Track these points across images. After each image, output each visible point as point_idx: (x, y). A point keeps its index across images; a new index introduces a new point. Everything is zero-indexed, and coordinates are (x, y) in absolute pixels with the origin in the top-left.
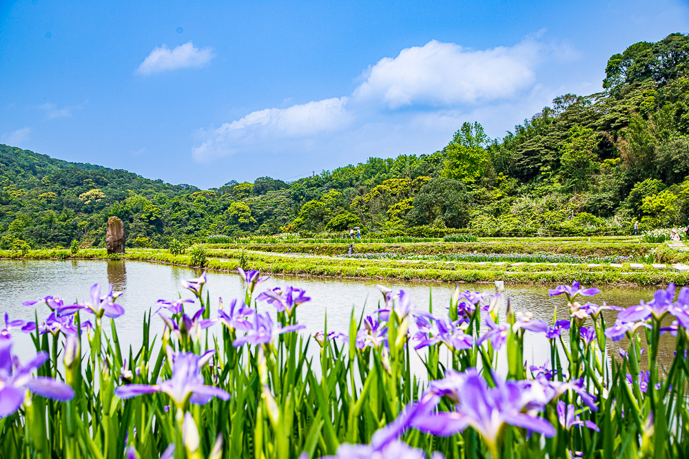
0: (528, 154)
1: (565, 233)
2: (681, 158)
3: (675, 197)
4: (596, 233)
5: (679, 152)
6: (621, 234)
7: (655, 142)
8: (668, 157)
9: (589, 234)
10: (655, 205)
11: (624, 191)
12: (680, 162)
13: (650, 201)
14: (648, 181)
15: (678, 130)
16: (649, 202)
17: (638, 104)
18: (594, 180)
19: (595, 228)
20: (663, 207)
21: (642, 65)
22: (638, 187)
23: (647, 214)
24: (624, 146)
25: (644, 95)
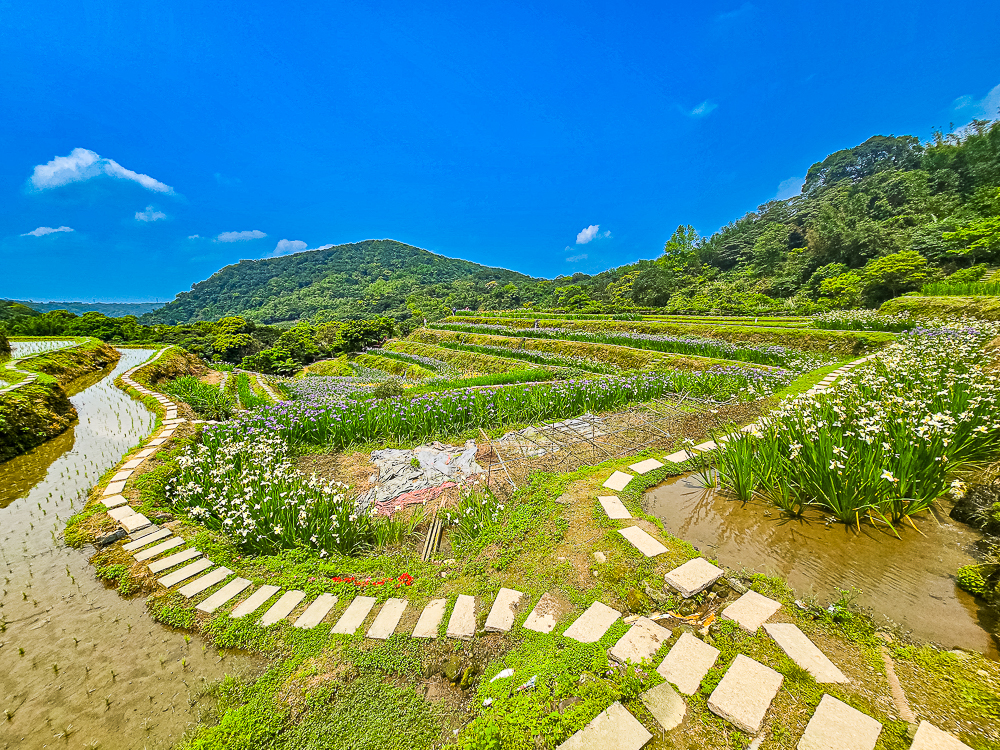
0: (730, 248)
1: (736, 312)
2: (870, 241)
3: (859, 278)
4: (767, 313)
5: (869, 236)
6: (794, 315)
7: (843, 229)
8: (855, 242)
9: (759, 314)
10: (834, 287)
11: (806, 275)
12: (868, 246)
13: (830, 283)
14: (831, 265)
15: (870, 217)
16: (827, 284)
17: (832, 200)
18: (780, 266)
19: (768, 308)
20: (844, 289)
21: (840, 167)
22: (820, 270)
23: (824, 295)
24: (812, 236)
25: (839, 191)
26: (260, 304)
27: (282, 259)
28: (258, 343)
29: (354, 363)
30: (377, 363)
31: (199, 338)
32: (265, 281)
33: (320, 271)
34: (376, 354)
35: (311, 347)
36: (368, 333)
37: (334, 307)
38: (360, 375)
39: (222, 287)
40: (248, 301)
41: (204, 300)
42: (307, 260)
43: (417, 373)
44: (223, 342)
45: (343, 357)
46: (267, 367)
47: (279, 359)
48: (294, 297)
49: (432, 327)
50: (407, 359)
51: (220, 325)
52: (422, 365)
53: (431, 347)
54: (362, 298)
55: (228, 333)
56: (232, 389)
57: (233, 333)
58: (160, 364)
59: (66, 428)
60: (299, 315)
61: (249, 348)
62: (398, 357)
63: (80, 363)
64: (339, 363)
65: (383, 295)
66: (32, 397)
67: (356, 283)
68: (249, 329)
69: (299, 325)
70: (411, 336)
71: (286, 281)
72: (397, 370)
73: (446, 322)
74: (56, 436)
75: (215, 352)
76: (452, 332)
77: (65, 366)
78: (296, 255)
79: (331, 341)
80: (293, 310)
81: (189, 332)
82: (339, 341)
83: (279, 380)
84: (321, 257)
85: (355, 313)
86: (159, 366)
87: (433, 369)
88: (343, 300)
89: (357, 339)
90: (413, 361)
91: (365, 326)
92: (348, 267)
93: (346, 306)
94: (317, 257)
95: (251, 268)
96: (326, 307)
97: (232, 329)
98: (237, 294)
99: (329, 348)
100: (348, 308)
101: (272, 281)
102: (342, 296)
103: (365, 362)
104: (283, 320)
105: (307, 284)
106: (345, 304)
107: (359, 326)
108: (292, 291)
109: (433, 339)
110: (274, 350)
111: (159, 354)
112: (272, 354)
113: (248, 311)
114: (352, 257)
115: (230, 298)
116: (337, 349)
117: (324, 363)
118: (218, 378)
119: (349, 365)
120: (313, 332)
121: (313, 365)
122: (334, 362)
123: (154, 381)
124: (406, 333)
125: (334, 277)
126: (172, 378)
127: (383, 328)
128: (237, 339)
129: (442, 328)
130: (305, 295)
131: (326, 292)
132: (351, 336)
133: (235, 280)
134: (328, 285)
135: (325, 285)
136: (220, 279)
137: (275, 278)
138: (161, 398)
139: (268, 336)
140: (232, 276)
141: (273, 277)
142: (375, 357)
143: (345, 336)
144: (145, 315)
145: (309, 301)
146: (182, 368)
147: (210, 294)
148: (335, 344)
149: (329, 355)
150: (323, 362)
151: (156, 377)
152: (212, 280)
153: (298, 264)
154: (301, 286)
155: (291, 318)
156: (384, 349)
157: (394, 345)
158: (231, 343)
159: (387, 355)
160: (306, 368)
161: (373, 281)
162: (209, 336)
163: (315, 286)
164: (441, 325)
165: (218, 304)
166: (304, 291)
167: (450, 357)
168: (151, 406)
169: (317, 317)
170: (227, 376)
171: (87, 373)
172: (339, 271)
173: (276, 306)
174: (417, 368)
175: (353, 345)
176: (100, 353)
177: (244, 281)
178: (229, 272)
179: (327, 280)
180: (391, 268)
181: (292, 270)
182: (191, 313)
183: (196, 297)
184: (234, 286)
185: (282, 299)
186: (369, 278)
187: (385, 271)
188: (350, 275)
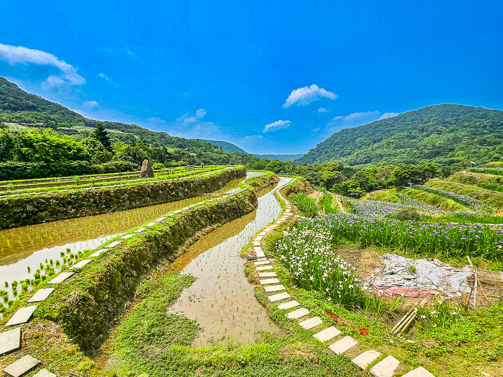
26: (349, 154)
27: (365, 126)
28: (344, 177)
29: (400, 194)
30: (418, 195)
31: (315, 173)
32: (353, 140)
33: (388, 131)
34: (419, 189)
35: (373, 181)
36: (414, 174)
37: (395, 155)
38: (403, 203)
39: (331, 145)
40: (343, 152)
41: (321, 153)
42: (380, 125)
43: (450, 206)
44: (326, 175)
45: (393, 189)
46: (345, 192)
47: (353, 187)
48: (369, 149)
49: (474, 171)
50: (444, 195)
51: (326, 166)
52: (457, 200)
53: (468, 187)
54: (417, 148)
55: (329, 170)
56: (322, 202)
57: (332, 171)
58: (292, 185)
59: (253, 210)
60: (371, 160)
61: (338, 180)
62: (436, 193)
63: (264, 183)
64: (389, 193)
65: (434, 146)
66: (245, 195)
67: (414, 138)
68: (340, 169)
69: (369, 167)
70: (451, 178)
71: (366, 140)
72: (434, 202)
73: (488, 167)
74: (249, 213)
75: (322, 181)
76: (492, 176)
77: (259, 183)
78: (374, 123)
79: (387, 178)
80: (368, 157)
81: (311, 170)
82: (392, 178)
83: (349, 200)
85: (410, 159)
86: (292, 187)
87: (466, 204)
88: (402, 150)
89: (405, 178)
90: (449, 197)
91: (412, 169)
92: (410, 127)
93: (403, 155)
94: (388, 122)
95: (348, 133)
96: (389, 155)
97: (331, 168)
98: (337, 149)
99: (385, 183)
100: (405, 155)
101: (358, 140)
102: (402, 147)
103: (409, 194)
104: (361, 163)
105: (379, 141)
106: (404, 153)
107: (408, 168)
108: (368, 145)
109: (472, 181)
110: (351, 182)
111: (294, 180)
112: (349, 184)
113: (342, 158)
114: (413, 120)
115: (334, 151)
116: (391, 184)
117: (381, 192)
118: (316, 195)
119: (397, 195)
120: (376, 172)
121: (372, 193)
122: (387, 192)
123: (288, 194)
124: (447, 174)
125: (398, 135)
126: (296, 193)
127: (427, 170)
128: (333, 174)
129: (482, 172)
130: (377, 148)
131: (391, 145)
132: (401, 176)
133: (338, 140)
134: (393, 141)
135: (391, 141)
136: (330, 140)
137: (360, 138)
138: (287, 202)
139: (349, 172)
140: (336, 138)
141: (358, 137)
142: (417, 191)
143: (396, 175)
144: (295, 160)
145: (378, 152)
146: (302, 188)
147: (324, 149)
148: (390, 180)
149: (384, 187)
150: (379, 191)
151: (290, 192)
152: (326, 141)
153: (375, 128)
154: (375, 142)
155: (366, 162)
156: (427, 185)
157: (435, 183)
158: (329, 176)
159: (427, 190)
160: (368, 195)
161: (427, 136)
162: (320, 172)
163: (384, 142)
164: (482, 169)
165: (327, 154)
166: (376, 145)
167: (487, 196)
168: (283, 205)
169: (382, 162)
170: (321, 194)
171: (266, 187)
172: (402, 131)
173: (358, 155)
174: (451, 202)
175: (401, 182)
176: (272, 179)
177: (342, 141)
178: (335, 136)
179: (393, 137)
180: (445, 125)
181: (370, 132)
182: (315, 160)
183: (318, 151)
184: (336, 144)
185: (362, 151)
186: (425, 133)
187: (440, 128)
188: (410, 133)
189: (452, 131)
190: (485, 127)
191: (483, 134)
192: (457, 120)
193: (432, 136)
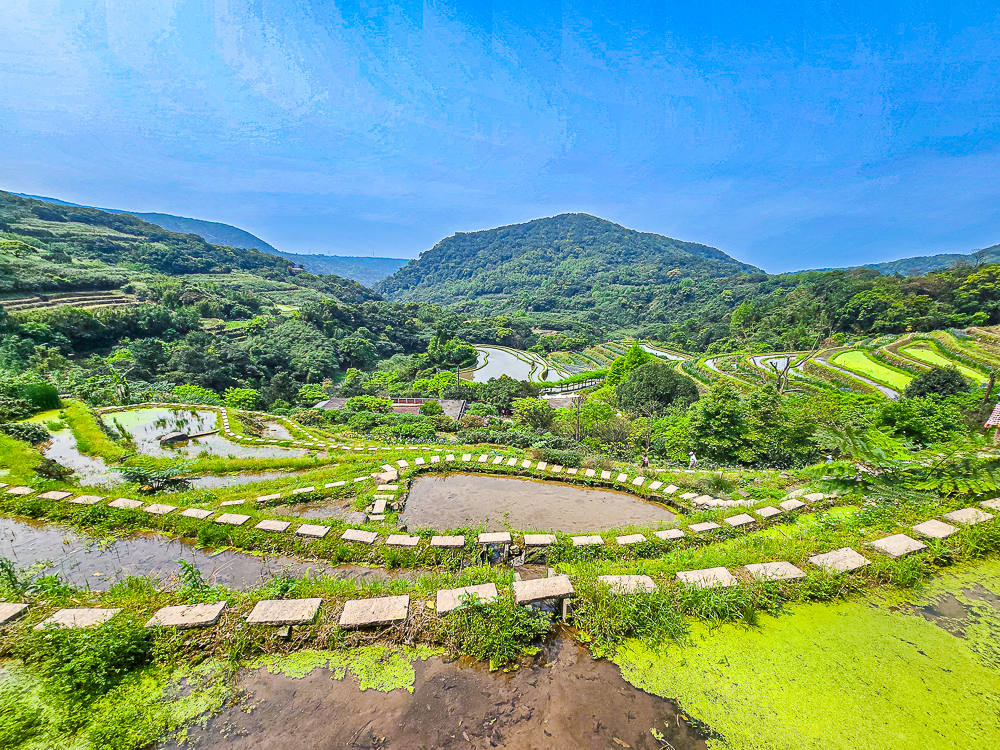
26: (469, 274)
27: (489, 232)
32: (474, 253)
33: (519, 245)
39: (442, 257)
40: (461, 271)
41: (429, 268)
42: (508, 234)
48: (498, 270)
60: (502, 289)
65: (573, 281)
67: (550, 260)
71: (491, 254)
78: (501, 228)
80: (498, 284)
84: (521, 232)
92: (544, 243)
94: (518, 231)
95: (465, 240)
98: (453, 265)
101: (480, 254)
102: (537, 273)
104: (491, 292)
105: (509, 259)
108: (495, 263)
114: (548, 233)
115: (448, 267)
125: (531, 253)
130: (506, 270)
131: (524, 268)
133: (452, 251)
134: (526, 261)
135: (523, 261)
136: (441, 250)
137: (482, 251)
140: (449, 247)
141: (480, 249)
145: (511, 277)
147: (433, 262)
152: (435, 250)
153: (502, 238)
154: (503, 260)
155: (498, 291)
161: (564, 258)
163: (515, 262)
165: (438, 272)
166: (506, 265)
172: (535, 247)
173: (482, 278)
177: (458, 253)
178: (447, 242)
179: (526, 256)
180: (582, 245)
181: (496, 243)
182: (419, 279)
183: (423, 265)
184: (450, 256)
185: (488, 273)
186: (561, 255)
187: (577, 249)
188: (545, 253)
189: (589, 255)
190: (619, 254)
191: (617, 262)
192: (595, 240)
193: (569, 260)
